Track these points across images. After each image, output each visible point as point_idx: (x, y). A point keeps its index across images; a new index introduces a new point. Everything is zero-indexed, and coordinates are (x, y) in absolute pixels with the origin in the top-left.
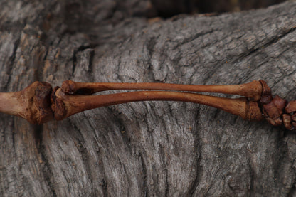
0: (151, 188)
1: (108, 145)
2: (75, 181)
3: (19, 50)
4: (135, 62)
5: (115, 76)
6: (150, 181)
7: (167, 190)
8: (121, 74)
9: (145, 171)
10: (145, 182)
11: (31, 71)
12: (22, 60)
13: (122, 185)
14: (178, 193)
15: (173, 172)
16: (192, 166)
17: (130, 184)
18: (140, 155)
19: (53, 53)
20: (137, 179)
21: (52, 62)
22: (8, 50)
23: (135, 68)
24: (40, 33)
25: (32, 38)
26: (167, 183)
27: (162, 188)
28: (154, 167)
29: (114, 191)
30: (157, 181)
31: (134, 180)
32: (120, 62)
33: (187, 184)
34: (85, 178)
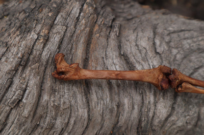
0: (144, 113)
1: (124, 83)
2: (102, 99)
3: (82, 14)
4: (147, 39)
5: (134, 44)
6: (145, 109)
7: (153, 116)
8: (138, 44)
9: (143, 103)
10: (141, 109)
11: (88, 29)
12: (83, 21)
13: (129, 108)
14: (159, 120)
15: (159, 108)
16: (170, 107)
17: (133, 108)
18: (142, 93)
19: (100, 20)
20: (138, 106)
21: (99, 26)
22: (76, 13)
23: (147, 42)
24: (95, 6)
25: (90, 8)
26: (154, 113)
27: (151, 114)
28: (149, 102)
29: (123, 110)
30: (149, 110)
31: (136, 107)
32: (137, 36)
33: (165, 115)
34: (108, 100)
